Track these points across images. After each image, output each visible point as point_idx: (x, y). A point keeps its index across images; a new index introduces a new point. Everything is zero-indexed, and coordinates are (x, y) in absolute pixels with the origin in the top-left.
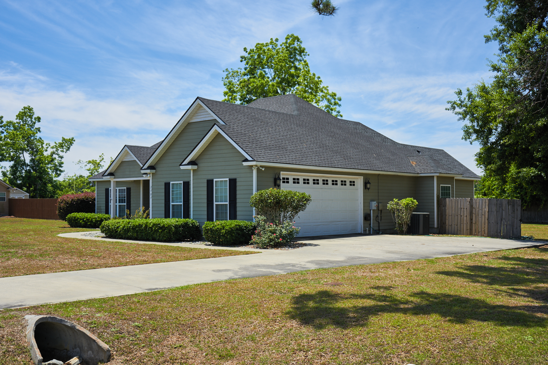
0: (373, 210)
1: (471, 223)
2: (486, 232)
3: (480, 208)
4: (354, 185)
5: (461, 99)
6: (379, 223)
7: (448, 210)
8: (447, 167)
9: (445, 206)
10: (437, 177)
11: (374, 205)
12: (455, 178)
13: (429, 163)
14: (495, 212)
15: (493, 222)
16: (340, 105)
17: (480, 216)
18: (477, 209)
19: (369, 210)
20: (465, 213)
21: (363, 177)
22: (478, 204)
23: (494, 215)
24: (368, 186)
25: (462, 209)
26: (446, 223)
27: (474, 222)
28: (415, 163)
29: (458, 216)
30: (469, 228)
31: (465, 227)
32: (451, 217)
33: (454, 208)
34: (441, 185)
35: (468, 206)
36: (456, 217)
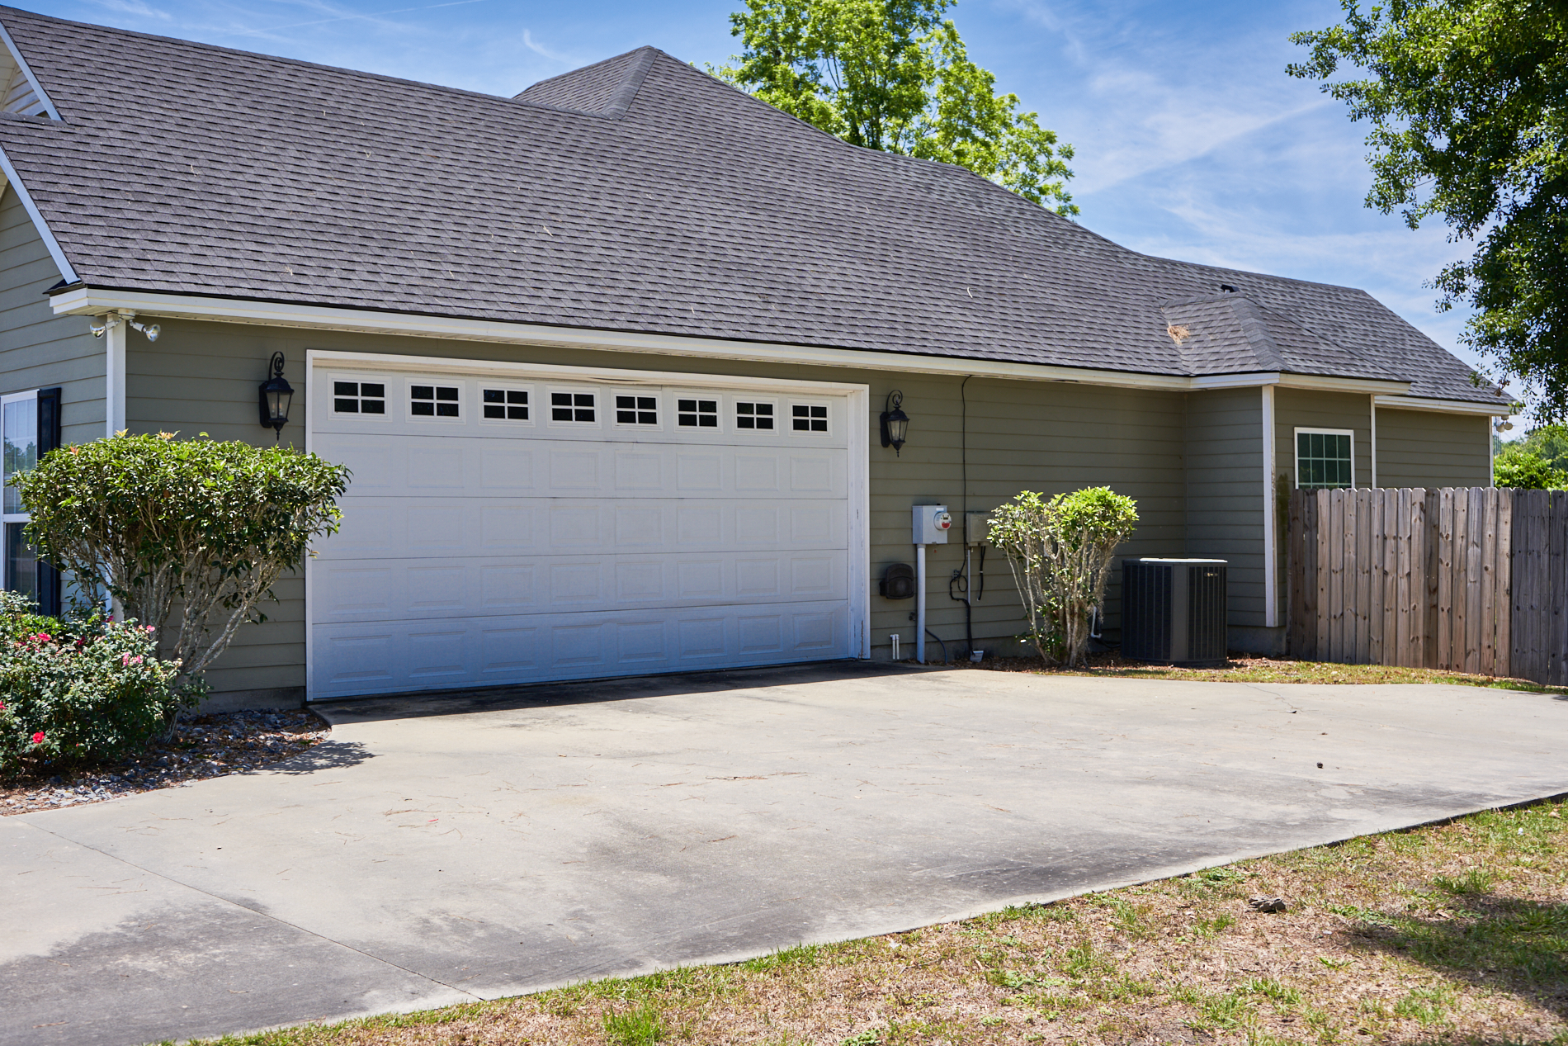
0: (928, 547)
1: (1433, 608)
2: (1503, 652)
3: (1473, 537)
4: (821, 426)
5: (1358, 12)
6: (968, 607)
7: (1326, 545)
8: (1335, 348)
9: (1312, 526)
10: (1280, 392)
11: (933, 523)
12: (1378, 401)
13: (1245, 331)
14: (1546, 557)
15: (1535, 603)
16: (1068, 174)
17: (1471, 578)
18: (1459, 541)
19: (911, 549)
20: (1405, 557)
21: (867, 387)
22: (1462, 516)
23: (1541, 572)
24: (896, 430)
25: (1391, 543)
26: (1316, 608)
27: (1444, 602)
28: (1183, 332)
29: (1370, 572)
30: (1420, 634)
31: (1405, 624)
32: (1339, 576)
33: (1351, 539)
34: (1298, 430)
35: (1418, 526)
36: (1363, 579)
